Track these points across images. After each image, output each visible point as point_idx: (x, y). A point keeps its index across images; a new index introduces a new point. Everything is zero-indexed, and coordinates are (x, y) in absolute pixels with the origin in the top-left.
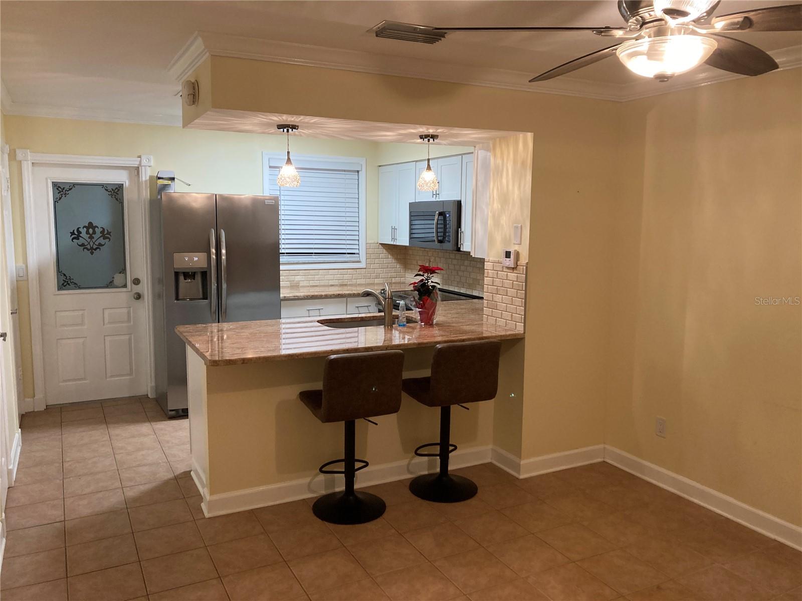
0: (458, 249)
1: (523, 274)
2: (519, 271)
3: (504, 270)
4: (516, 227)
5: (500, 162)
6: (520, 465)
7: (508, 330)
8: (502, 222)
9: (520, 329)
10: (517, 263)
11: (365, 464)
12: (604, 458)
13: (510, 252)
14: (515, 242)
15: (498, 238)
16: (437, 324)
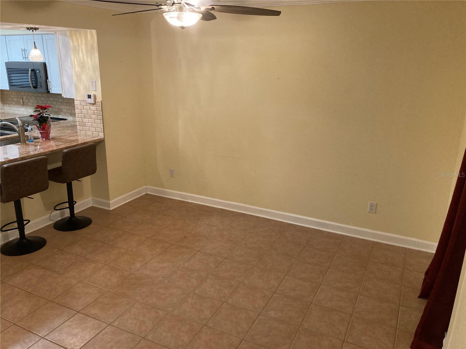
0: (49, 92)
1: (99, 107)
2: (97, 105)
3: (88, 105)
4: (92, 82)
5: (77, 45)
6: (109, 203)
7: (94, 137)
8: (83, 78)
9: (101, 136)
10: (95, 101)
11: (28, 221)
12: (146, 192)
13: (91, 95)
14: (93, 90)
15: (81, 87)
16: (53, 139)
